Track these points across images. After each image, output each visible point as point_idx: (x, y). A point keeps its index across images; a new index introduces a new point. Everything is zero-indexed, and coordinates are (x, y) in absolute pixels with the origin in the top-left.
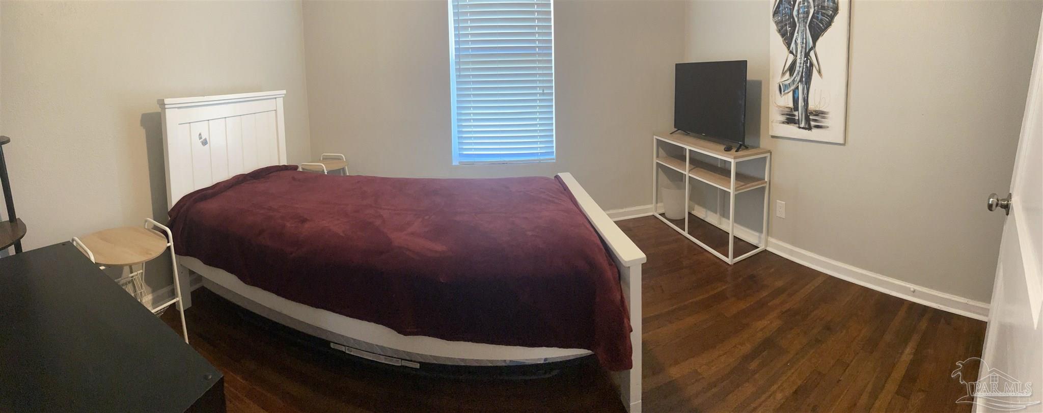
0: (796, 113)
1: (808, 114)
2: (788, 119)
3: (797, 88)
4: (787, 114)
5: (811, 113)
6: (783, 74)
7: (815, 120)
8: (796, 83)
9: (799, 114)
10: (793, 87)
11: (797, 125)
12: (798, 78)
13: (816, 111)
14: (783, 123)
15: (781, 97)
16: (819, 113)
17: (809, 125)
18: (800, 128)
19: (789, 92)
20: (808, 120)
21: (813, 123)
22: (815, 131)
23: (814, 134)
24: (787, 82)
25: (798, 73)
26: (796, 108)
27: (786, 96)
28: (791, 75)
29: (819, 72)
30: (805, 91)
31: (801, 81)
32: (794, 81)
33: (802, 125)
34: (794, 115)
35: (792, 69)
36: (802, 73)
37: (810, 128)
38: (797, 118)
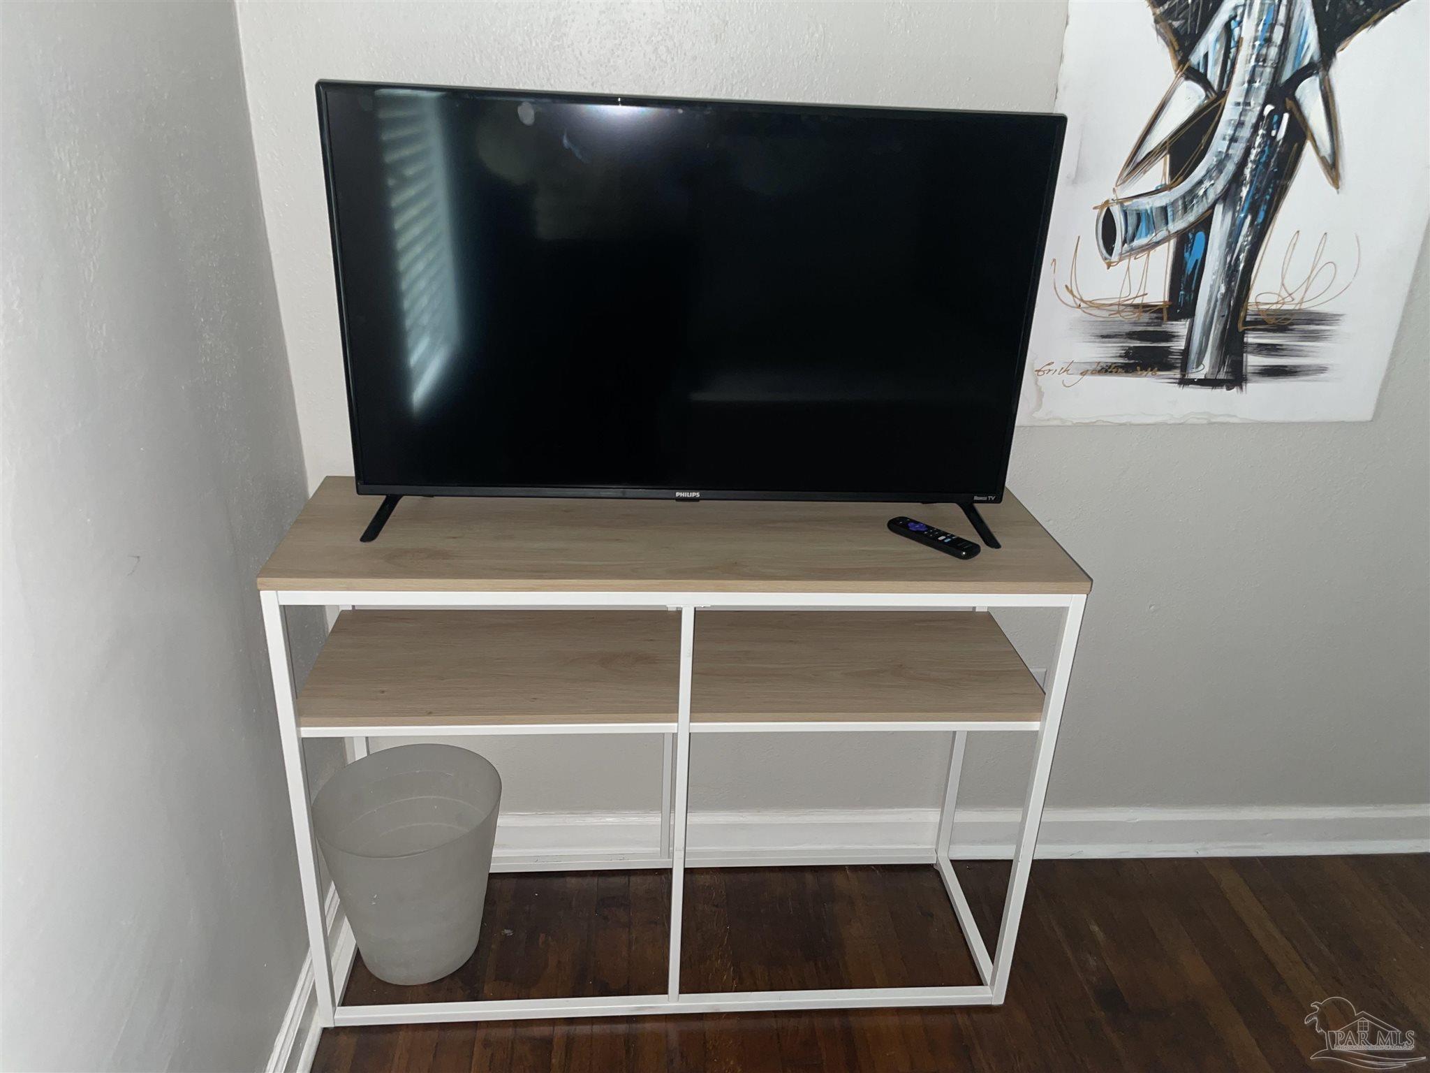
0: (1178, 326)
1: (1238, 327)
2: (1130, 353)
3: (1204, 223)
5: (1257, 321)
7: (1267, 349)
8: (1199, 209)
9: (1193, 330)
10: (1178, 225)
11: (1177, 374)
12: (1215, 188)
13: (1280, 313)
14: (1107, 370)
15: (1110, 264)
17: (1237, 366)
18: (1184, 382)
19: (1152, 243)
20: (1232, 349)
21: (1254, 361)
23: (1254, 401)
25: (1220, 166)
26: (1181, 306)
28: (1179, 170)
29: (1332, 167)
30: (1244, 240)
31: (1228, 196)
32: (1189, 197)
33: (1202, 371)
34: (1168, 336)
35: (1185, 145)
36: (1241, 166)
38: (1178, 345)
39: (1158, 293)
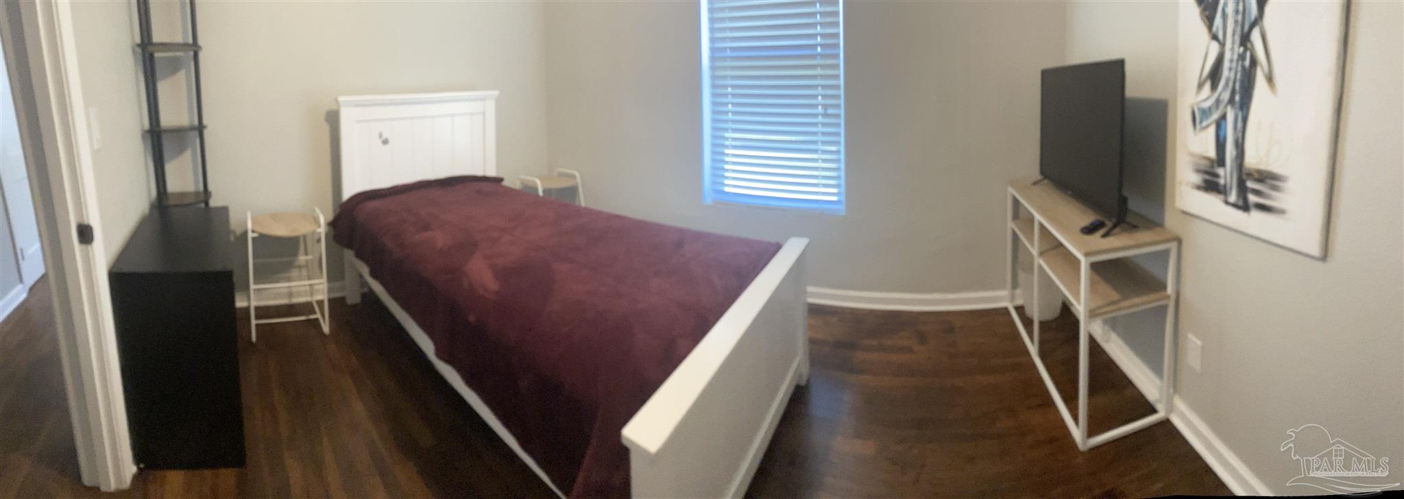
0: (1221, 171)
1: (1243, 174)
2: (1206, 181)
3: (1224, 117)
4: (1207, 173)
5: (1250, 175)
6: (1200, 86)
7: (1257, 193)
8: (1221, 107)
9: (1226, 175)
10: (1216, 116)
11: (1222, 197)
12: (1226, 96)
13: (1259, 172)
14: (1199, 188)
15: (1196, 135)
16: (1267, 178)
17: (1245, 199)
18: (1227, 203)
19: (1208, 126)
20: (1243, 190)
21: (1252, 198)
22: (1256, 215)
23: (1254, 222)
24: (1206, 105)
25: (1227, 84)
26: (1221, 161)
27: (1203, 134)
28: (1214, 87)
29: (1270, 79)
30: (1240, 125)
31: (1231, 101)
32: (1218, 101)
33: (1233, 198)
34: (1217, 176)
35: (1215, 75)
36: (1234, 83)
37: (1245, 207)
38: (1222, 181)
39: (1212, 153)
